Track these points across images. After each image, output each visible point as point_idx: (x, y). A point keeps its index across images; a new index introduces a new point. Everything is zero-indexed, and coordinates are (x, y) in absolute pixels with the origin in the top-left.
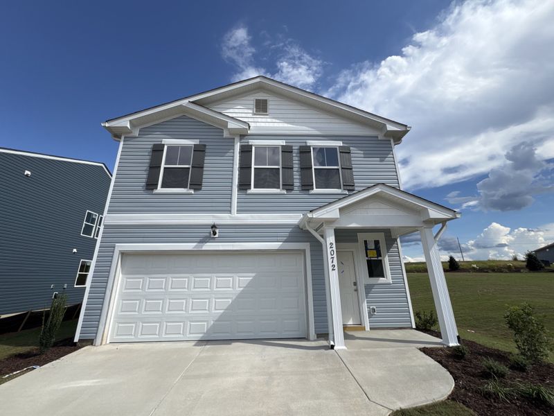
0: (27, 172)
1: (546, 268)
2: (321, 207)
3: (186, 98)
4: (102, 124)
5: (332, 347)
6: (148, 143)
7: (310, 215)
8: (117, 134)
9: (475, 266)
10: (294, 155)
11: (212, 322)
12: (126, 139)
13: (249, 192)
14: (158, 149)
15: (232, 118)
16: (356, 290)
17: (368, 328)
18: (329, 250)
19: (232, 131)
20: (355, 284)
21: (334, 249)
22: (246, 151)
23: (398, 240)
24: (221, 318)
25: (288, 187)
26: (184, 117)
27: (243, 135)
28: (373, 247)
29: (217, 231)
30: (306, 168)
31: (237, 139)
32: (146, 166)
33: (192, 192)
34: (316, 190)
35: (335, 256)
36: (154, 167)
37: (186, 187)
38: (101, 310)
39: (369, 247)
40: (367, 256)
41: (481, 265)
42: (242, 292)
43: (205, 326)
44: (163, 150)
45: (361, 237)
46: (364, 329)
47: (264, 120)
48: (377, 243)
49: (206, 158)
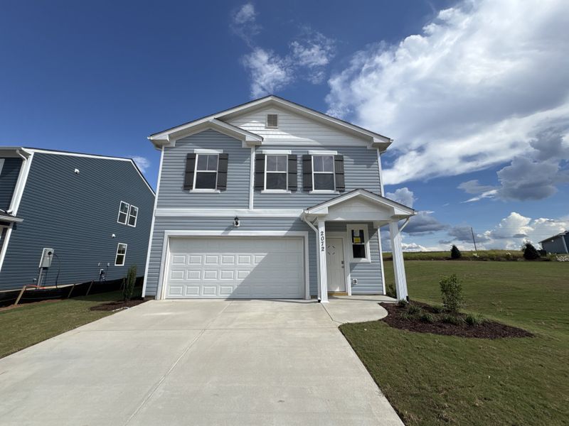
0: (77, 170)
1: (542, 257)
2: (319, 204)
3: (212, 115)
4: (148, 138)
5: (319, 301)
6: (182, 152)
7: (306, 212)
8: (159, 145)
9: (476, 255)
10: (298, 162)
11: (236, 287)
12: (166, 149)
13: (263, 192)
14: (191, 158)
15: (256, 135)
16: (343, 267)
17: (350, 294)
18: (320, 237)
19: (250, 143)
20: (343, 263)
21: (324, 236)
22: (260, 159)
23: (379, 230)
24: (243, 284)
25: (293, 188)
26: (210, 130)
27: (257, 146)
28: (358, 235)
29: (239, 222)
30: (307, 173)
31: (253, 149)
32: (182, 171)
33: (219, 191)
34: (314, 191)
35: (324, 241)
36: (189, 172)
37: (214, 188)
38: (159, 276)
39: (355, 235)
40: (353, 241)
41: (481, 254)
42: (257, 267)
43: (231, 290)
44: (195, 159)
45: (349, 227)
46: (347, 294)
47: (274, 133)
48: (361, 232)
49: (229, 164)
